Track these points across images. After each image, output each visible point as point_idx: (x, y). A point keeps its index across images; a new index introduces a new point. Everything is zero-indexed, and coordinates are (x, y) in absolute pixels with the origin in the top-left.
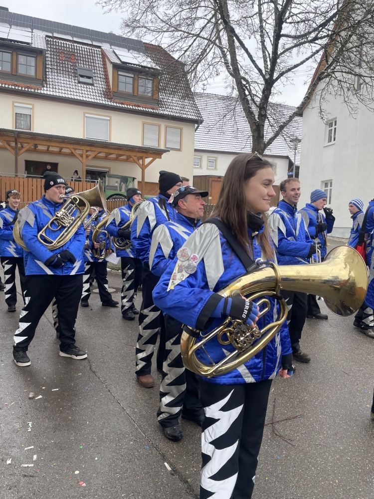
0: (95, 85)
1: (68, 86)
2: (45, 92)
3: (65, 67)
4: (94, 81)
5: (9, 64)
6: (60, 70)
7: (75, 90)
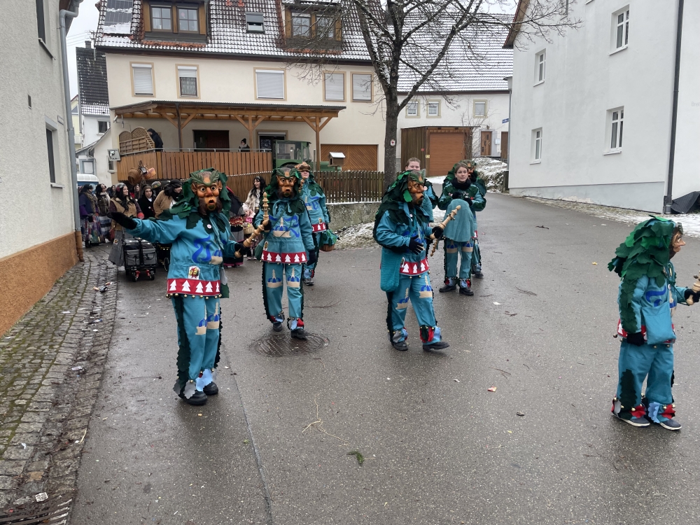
0: (266, 32)
1: (235, 38)
2: (210, 50)
3: (232, 15)
4: (266, 28)
5: (170, 21)
6: (226, 19)
7: (242, 43)
